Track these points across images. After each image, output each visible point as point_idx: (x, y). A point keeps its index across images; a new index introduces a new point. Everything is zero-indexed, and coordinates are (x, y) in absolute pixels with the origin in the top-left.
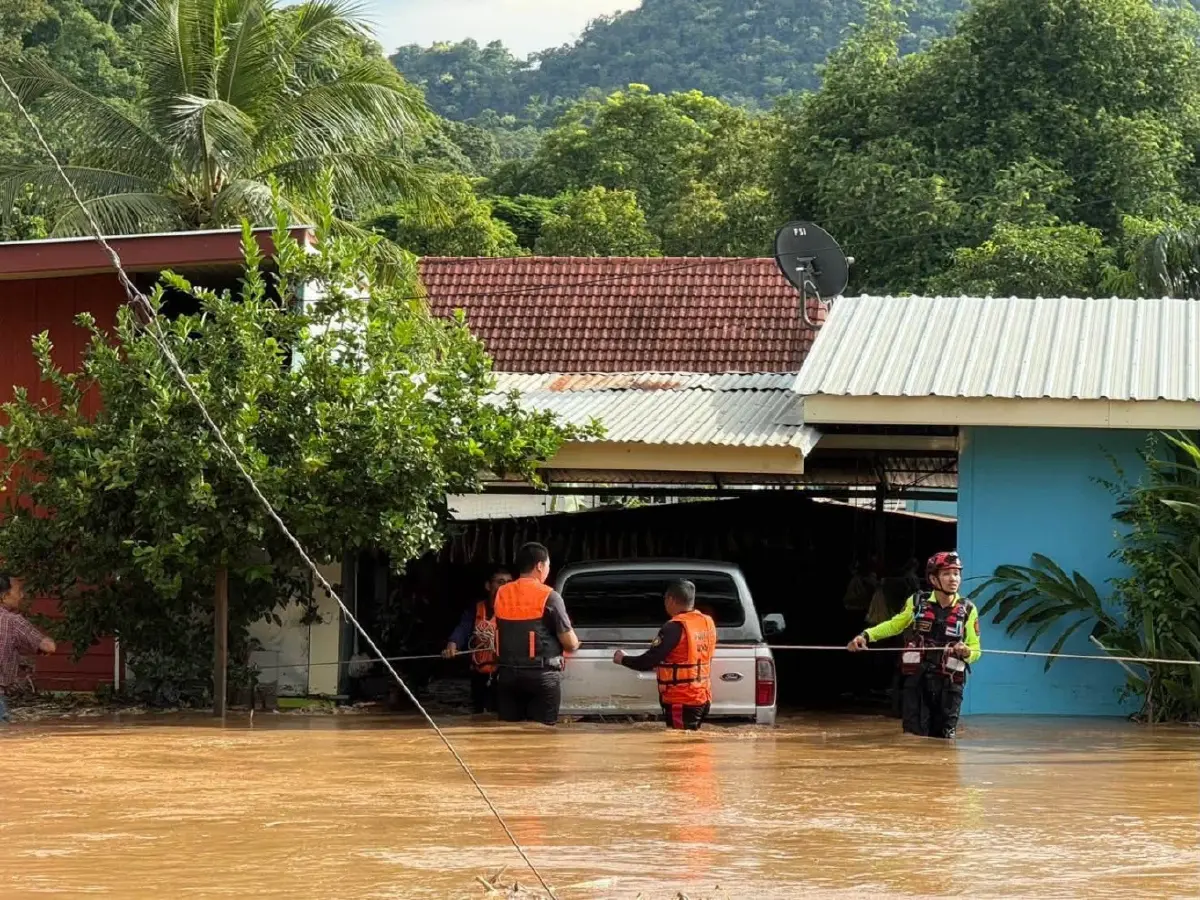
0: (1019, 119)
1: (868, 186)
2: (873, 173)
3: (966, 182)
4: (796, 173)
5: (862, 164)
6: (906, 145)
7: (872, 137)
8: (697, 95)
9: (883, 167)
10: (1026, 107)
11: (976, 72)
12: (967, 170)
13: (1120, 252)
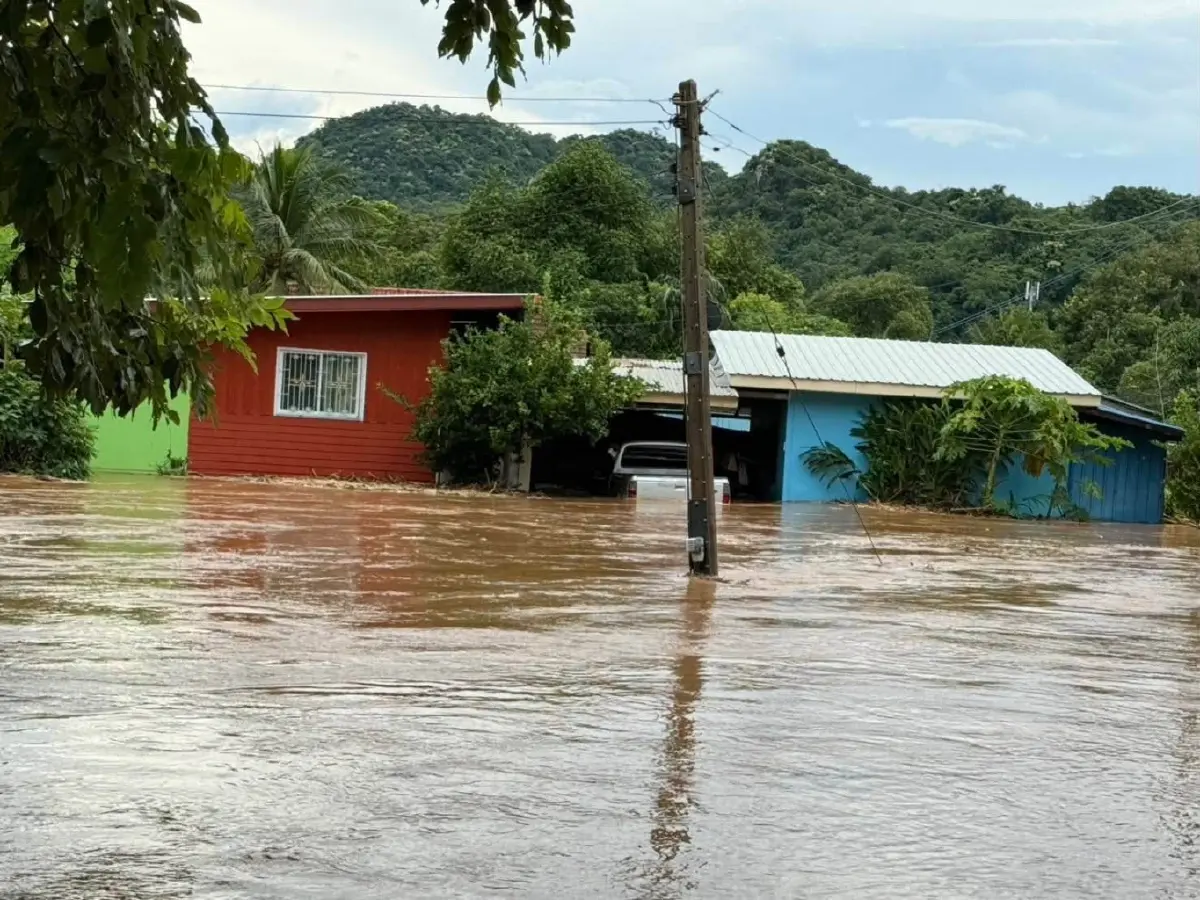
0: (562, 228)
1: (493, 256)
2: (495, 250)
3: (539, 256)
4: (456, 248)
5: (488, 245)
6: (510, 238)
7: (495, 232)
8: (386, 203)
9: (500, 247)
10: (566, 221)
11: (544, 205)
12: (540, 251)
13: (648, 299)
